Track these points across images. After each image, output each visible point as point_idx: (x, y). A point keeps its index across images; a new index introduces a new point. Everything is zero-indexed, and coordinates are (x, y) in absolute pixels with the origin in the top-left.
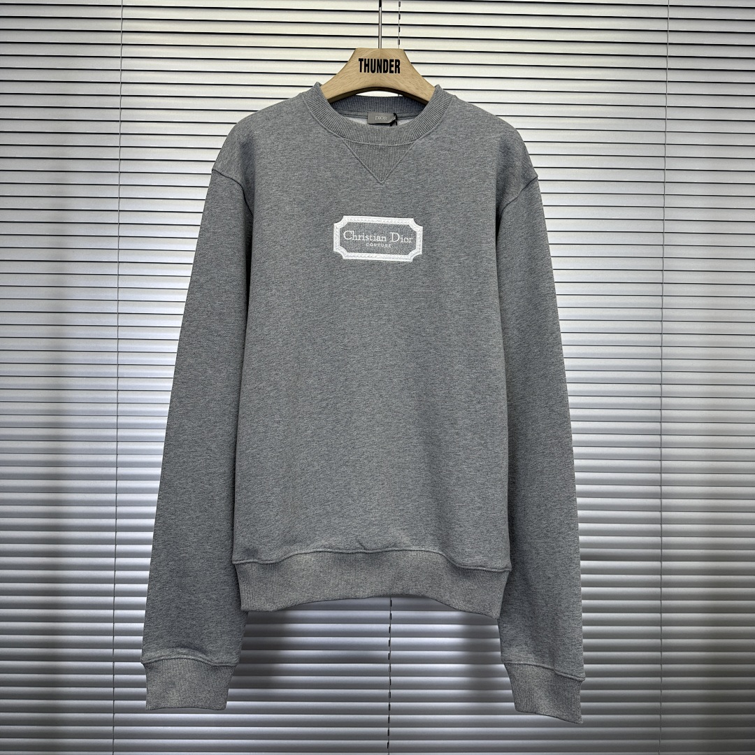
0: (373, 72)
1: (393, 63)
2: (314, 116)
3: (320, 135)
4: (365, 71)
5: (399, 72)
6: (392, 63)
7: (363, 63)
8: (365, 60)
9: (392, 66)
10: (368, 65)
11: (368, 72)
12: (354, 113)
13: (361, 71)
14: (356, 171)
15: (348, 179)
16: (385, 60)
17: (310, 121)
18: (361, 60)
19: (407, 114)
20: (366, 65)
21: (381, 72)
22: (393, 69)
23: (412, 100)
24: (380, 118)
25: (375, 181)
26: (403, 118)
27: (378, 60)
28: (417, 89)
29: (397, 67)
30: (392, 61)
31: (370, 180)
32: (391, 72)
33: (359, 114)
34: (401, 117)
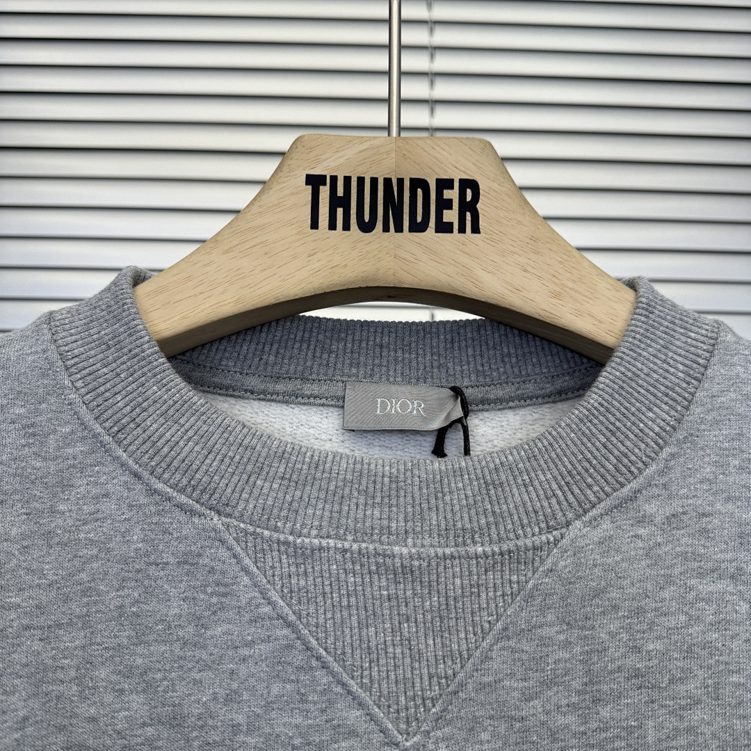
0: (367, 227)
1: (452, 194)
2: (88, 417)
3: (108, 507)
4: (332, 226)
5: (476, 229)
6: (447, 194)
7: (325, 192)
8: (334, 179)
9: (448, 204)
10: (344, 202)
11: (346, 227)
12: (290, 386)
13: (315, 225)
14: (276, 689)
15: (236, 729)
16: (419, 183)
17: (67, 441)
18: (315, 181)
19: (509, 390)
20: (335, 202)
21: (399, 229)
22: (451, 216)
23: (523, 332)
24: (394, 407)
25: (377, 737)
26: (488, 404)
27: (388, 182)
28: (557, 295)
29: (469, 207)
30: (445, 184)
31: (353, 733)
32: (444, 228)
33: (308, 389)
34: (483, 402)
